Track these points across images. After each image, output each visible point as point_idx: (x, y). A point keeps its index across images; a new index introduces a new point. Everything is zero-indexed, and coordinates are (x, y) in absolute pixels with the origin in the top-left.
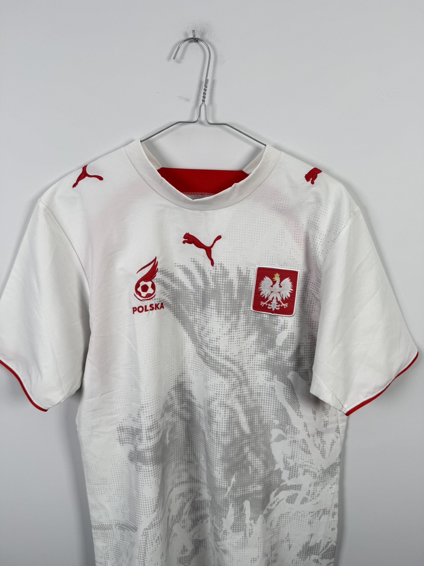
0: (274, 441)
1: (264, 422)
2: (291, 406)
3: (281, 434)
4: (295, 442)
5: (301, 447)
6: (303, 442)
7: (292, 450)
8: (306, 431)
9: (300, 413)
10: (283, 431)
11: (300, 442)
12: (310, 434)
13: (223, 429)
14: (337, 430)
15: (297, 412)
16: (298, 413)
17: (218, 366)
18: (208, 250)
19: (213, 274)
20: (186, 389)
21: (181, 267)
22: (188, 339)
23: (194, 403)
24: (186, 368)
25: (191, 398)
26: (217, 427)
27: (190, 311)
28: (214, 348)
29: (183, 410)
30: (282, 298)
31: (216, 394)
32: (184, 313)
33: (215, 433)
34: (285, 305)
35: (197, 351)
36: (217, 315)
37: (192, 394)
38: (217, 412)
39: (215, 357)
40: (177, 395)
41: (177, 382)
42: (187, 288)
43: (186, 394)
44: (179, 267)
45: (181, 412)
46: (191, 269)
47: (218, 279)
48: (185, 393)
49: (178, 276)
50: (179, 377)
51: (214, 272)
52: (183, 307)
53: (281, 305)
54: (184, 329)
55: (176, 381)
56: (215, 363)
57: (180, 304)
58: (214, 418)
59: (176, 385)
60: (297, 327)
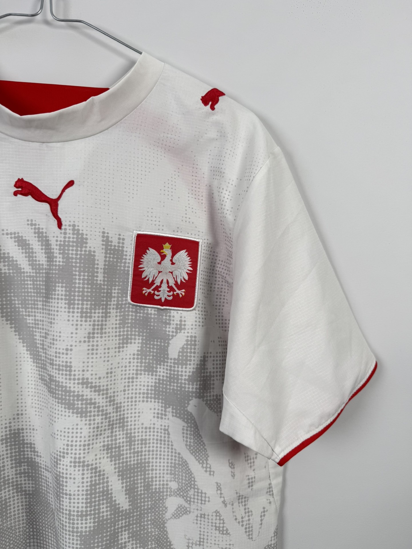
0: (172, 518)
1: (154, 487)
2: (195, 458)
3: (181, 506)
4: (203, 516)
5: (214, 525)
6: (216, 516)
7: (200, 531)
8: (221, 497)
9: (210, 468)
10: (185, 500)
11: (212, 516)
12: (227, 502)
13: (80, 505)
14: (270, 491)
15: (205, 465)
16: (206, 468)
17: (70, 396)
18: (54, 204)
19: (61, 241)
20: (26, 441)
21: (13, 236)
22: (26, 356)
23: (38, 463)
24: (23, 405)
25: (33, 457)
26: (70, 503)
27: (28, 308)
28: (63, 366)
29: (21, 477)
30: (176, 282)
31: (68, 445)
32: (19, 312)
33: (66, 514)
34: (181, 293)
35: (39, 375)
36: (67, 310)
37: (34, 448)
38: (68, 476)
39: (64, 381)
40: (9, 452)
41: (8, 429)
42: (22, 270)
43: (26, 449)
44: (9, 236)
45: (17, 481)
46: (27, 238)
47: (68, 250)
48: (24, 448)
49: (8, 251)
50: (12, 421)
51: (62, 239)
52: (17, 302)
53: (175, 293)
54: (20, 339)
55: (6, 428)
56: (64, 391)
57: (13, 298)
58: (65, 488)
59: (6, 435)
60: (201, 327)
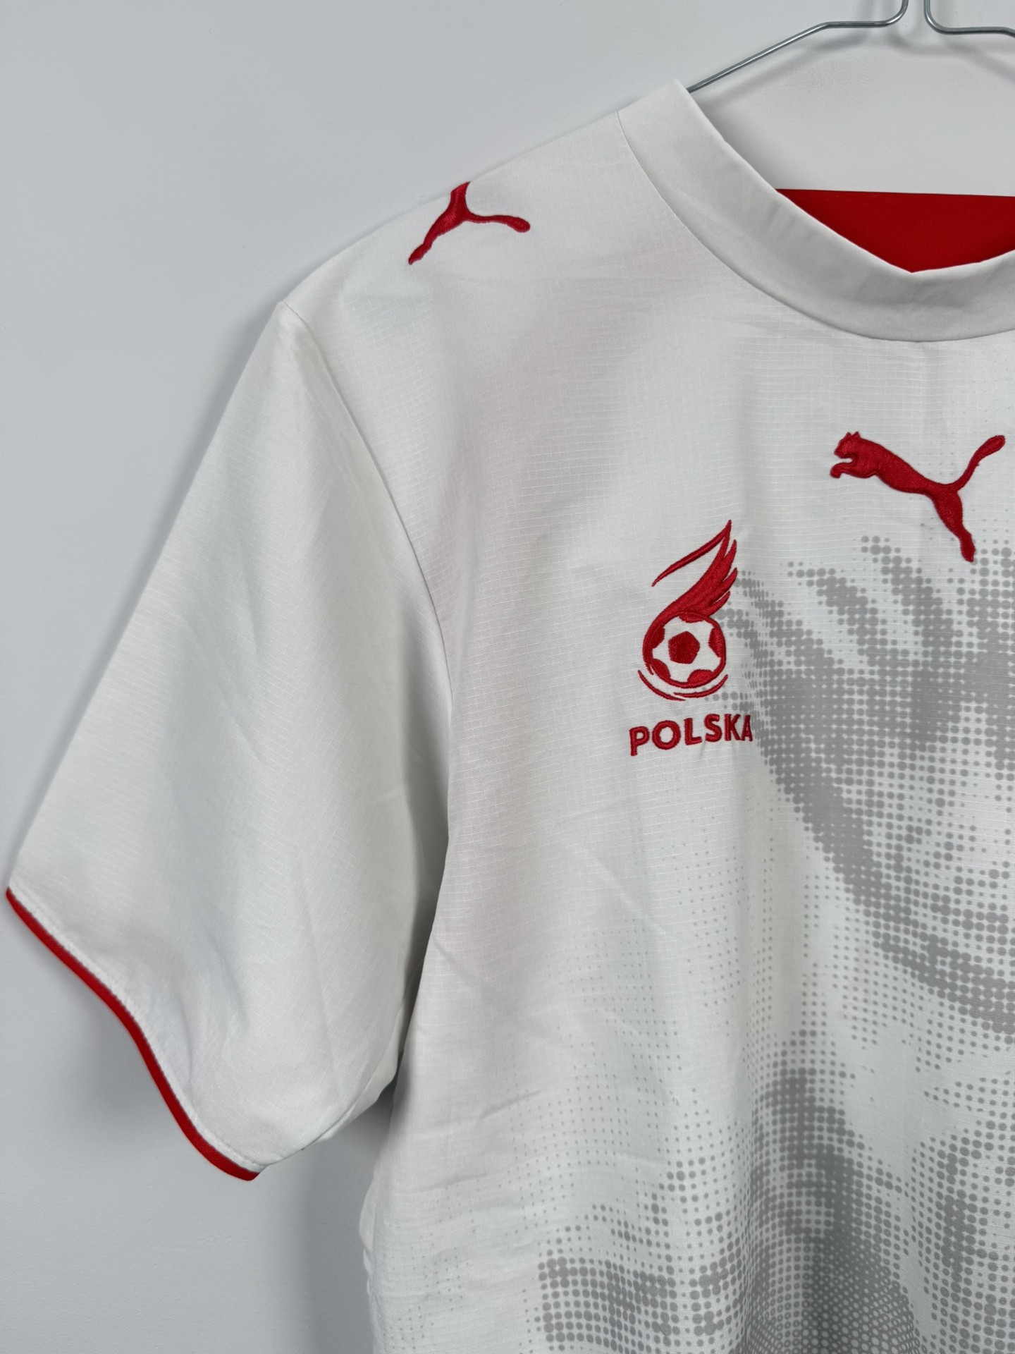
17: (1000, 996)
18: (947, 499)
19: (972, 592)
20: (818, 1104)
21: (815, 578)
22: (833, 884)
23: (850, 1162)
24: (819, 1009)
25: (836, 1144)
26: (992, 1278)
27: (850, 762)
28: (980, 916)
29: (799, 1194)
31: (990, 1125)
32: (818, 770)
33: (978, 1306)
35: (876, 935)
36: (993, 771)
37: (842, 1122)
38: (991, 1206)
39: (984, 955)
40: (779, 1126)
41: (780, 1068)
42: (836, 666)
43: (816, 1124)
44: (805, 579)
45: (790, 1204)
46: (859, 585)
47: (995, 615)
48: (811, 1119)
49: (798, 617)
50: (789, 1049)
51: (977, 587)
52: (813, 746)
54: (817, 839)
55: (775, 1065)
56: (984, 982)
57: (803, 736)
58: (977, 1237)
59: (775, 1083)
